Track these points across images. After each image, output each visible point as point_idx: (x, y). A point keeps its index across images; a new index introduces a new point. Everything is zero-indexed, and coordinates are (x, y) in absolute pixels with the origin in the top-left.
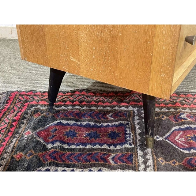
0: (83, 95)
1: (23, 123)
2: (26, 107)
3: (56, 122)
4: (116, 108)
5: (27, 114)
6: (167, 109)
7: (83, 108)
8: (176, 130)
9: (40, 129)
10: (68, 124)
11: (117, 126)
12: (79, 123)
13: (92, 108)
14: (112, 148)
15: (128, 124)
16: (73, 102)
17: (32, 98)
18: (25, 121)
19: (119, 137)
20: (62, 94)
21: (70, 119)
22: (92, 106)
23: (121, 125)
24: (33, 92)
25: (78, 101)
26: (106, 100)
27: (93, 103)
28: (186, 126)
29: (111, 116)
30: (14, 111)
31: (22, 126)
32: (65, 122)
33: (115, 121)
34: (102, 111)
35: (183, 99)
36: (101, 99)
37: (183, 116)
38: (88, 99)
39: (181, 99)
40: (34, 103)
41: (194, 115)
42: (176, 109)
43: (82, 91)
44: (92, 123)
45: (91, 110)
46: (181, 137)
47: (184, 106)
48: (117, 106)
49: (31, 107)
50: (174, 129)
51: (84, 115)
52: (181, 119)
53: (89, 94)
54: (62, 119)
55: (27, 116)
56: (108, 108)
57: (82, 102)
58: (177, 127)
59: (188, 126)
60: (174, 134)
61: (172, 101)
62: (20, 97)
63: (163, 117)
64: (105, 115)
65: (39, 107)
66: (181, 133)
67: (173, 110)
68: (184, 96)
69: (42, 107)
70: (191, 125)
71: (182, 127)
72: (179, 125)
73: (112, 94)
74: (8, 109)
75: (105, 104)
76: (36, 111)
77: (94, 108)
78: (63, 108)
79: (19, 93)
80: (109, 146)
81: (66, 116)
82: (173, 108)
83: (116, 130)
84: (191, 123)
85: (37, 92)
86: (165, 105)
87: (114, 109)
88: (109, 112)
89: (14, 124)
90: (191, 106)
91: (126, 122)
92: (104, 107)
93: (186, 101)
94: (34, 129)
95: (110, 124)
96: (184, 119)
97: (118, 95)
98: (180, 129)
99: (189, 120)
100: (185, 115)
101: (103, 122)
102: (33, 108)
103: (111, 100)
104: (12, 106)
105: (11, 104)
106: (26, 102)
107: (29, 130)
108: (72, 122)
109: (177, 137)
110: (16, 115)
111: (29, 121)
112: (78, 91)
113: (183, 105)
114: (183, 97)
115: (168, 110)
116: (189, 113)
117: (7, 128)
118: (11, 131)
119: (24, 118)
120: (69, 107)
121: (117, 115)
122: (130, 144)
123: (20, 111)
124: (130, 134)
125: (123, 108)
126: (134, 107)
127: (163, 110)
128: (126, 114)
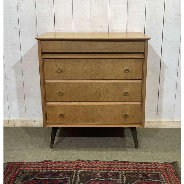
0: (49, 164)
1: (17, 179)
2: (18, 171)
3: (33, 178)
5: (19, 174)
7: (48, 171)
8: (91, 180)
9: (25, 182)
10: (39, 179)
11: (63, 179)
12: (45, 179)
13: (52, 171)
15: (69, 178)
16: (43, 168)
17: (21, 166)
18: (18, 178)
20: (37, 163)
21: (40, 177)
23: (65, 179)
24: (22, 162)
25: (46, 167)
27: (53, 168)
28: (97, 179)
29: (62, 175)
30: (12, 173)
31: (16, 180)
32: (37, 178)
33: (63, 177)
34: (57, 172)
35: (102, 165)
36: (58, 166)
37: (97, 174)
38: (51, 166)
40: (22, 168)
41: (104, 173)
44: (51, 178)
45: (52, 172)
49: (21, 171)
50: (90, 180)
51: (48, 174)
54: (36, 177)
55: (18, 175)
56: (61, 171)
57: (48, 167)
58: (93, 179)
59: (98, 179)
60: (90, 182)
62: (14, 166)
63: (87, 174)
64: (59, 174)
65: (25, 170)
66: (94, 182)
67: (94, 171)
69: (26, 170)
70: (99, 179)
73: (65, 163)
74: (9, 172)
75: (60, 168)
76: (23, 173)
77: (53, 171)
78: (37, 171)
79: (14, 163)
81: (39, 175)
82: (95, 170)
83: (62, 181)
85: (24, 162)
86: (91, 168)
87: (64, 171)
88: (61, 172)
89: (12, 179)
91: (68, 177)
92: (59, 170)
94: (22, 181)
96: (98, 175)
97: (68, 163)
98: (94, 180)
99: (100, 176)
100: (98, 174)
101: (57, 177)
102: (22, 172)
104: (10, 171)
105: (10, 170)
106: (18, 168)
107: (20, 182)
108: (41, 178)
110: (13, 175)
111: (19, 178)
113: (100, 168)
115: (91, 171)
116: (102, 172)
117: (9, 181)
118: (11, 183)
119: (17, 176)
120: (41, 171)
121: (65, 174)
123: (15, 173)
125: (69, 171)
126: (75, 170)
127: (89, 171)
128: (69, 174)
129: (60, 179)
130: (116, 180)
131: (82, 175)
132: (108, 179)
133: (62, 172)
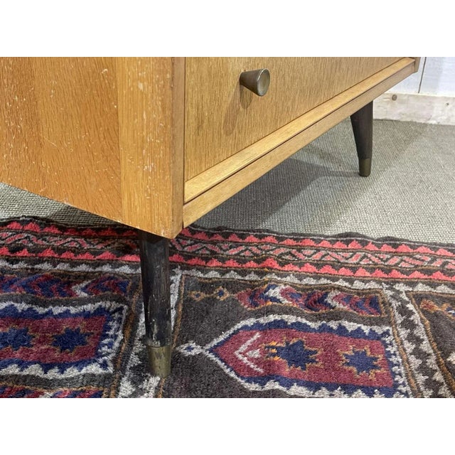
0: (27, 231)
4: (107, 268)
6: (239, 273)
7: (15, 266)
8: (245, 327)
11: (86, 315)
13: (38, 266)
14: (53, 374)
15: (120, 310)
19: (84, 343)
22: (43, 262)
23: (100, 311)
25: (9, 246)
26: (86, 246)
27: (49, 253)
28: (272, 318)
29: (84, 290)
34: (65, 274)
35: (287, 250)
36: (74, 244)
37: (271, 293)
38: (40, 241)
39: (283, 250)
41: (303, 290)
42: (261, 274)
43: (28, 222)
44: (22, 307)
46: (251, 348)
47: (286, 268)
48: (110, 262)
50: (239, 326)
51: (11, 283)
52: (267, 298)
53: (47, 230)
56: (83, 268)
57: (20, 248)
58: (250, 322)
59: (278, 317)
60: (236, 339)
61: (257, 255)
63: (221, 294)
64: (69, 284)
66: (257, 335)
67: (253, 277)
68: (295, 243)
70: (285, 317)
71: (262, 320)
72: (257, 315)
73: (108, 233)
75: (80, 257)
77: (45, 266)
80: (46, 368)
82: (256, 273)
83: (81, 326)
84: (289, 311)
86: (236, 265)
87: (98, 269)
90: (304, 269)
91: (115, 305)
92: (74, 264)
93: (294, 256)
95: (73, 310)
96: (274, 299)
97: (125, 235)
98: (258, 326)
99: (286, 302)
100: (277, 290)
101: (59, 303)
103: (99, 247)
109: (243, 348)
112: (18, 222)
113: (283, 265)
114: (290, 247)
115: (240, 277)
116: (293, 285)
121: (100, 285)
122: (104, 365)
124: (115, 337)
125: (126, 270)
127: (228, 276)
128: (125, 285)
129: (67, 312)
130: (379, 330)
131: (193, 294)
132: (333, 325)
133: (86, 276)
